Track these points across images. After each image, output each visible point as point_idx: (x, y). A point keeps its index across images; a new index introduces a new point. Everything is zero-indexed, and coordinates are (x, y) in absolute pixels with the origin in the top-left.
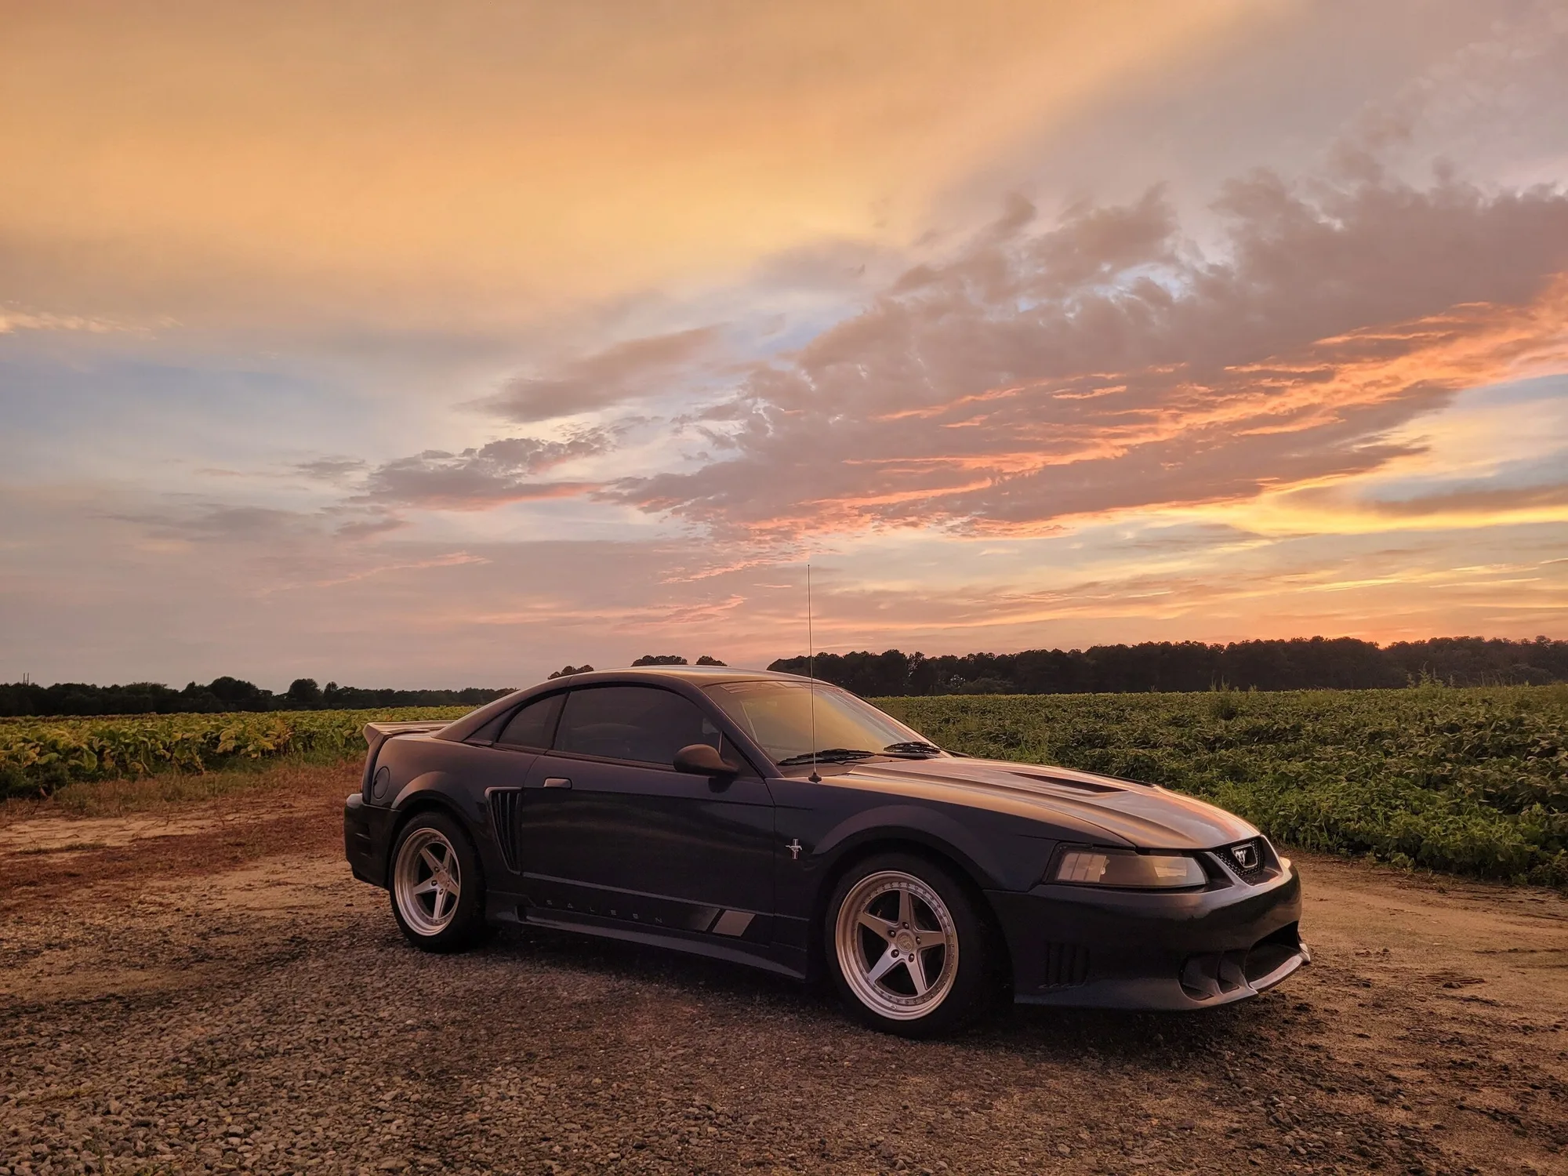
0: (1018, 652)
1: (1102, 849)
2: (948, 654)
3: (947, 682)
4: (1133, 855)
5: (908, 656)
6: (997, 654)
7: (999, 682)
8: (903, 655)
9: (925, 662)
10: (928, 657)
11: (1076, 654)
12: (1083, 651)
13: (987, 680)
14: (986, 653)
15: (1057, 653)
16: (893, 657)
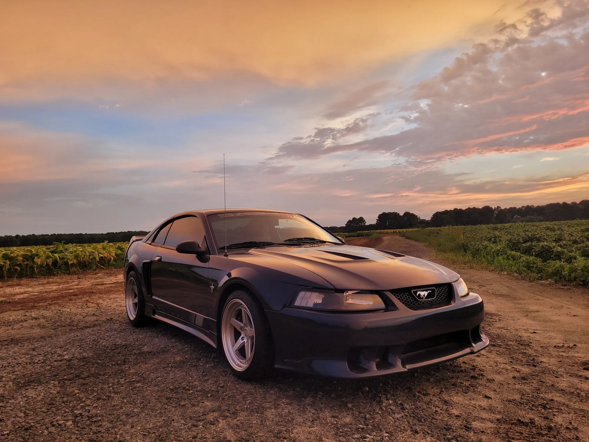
0: (545, 204)
1: (318, 290)
2: (512, 206)
3: (512, 218)
4: (334, 293)
5: (493, 208)
6: (536, 205)
7: (537, 217)
8: (491, 208)
9: (502, 210)
10: (503, 208)
11: (574, 204)
12: (578, 203)
13: (531, 216)
14: (530, 205)
15: (565, 204)
16: (487, 209)
